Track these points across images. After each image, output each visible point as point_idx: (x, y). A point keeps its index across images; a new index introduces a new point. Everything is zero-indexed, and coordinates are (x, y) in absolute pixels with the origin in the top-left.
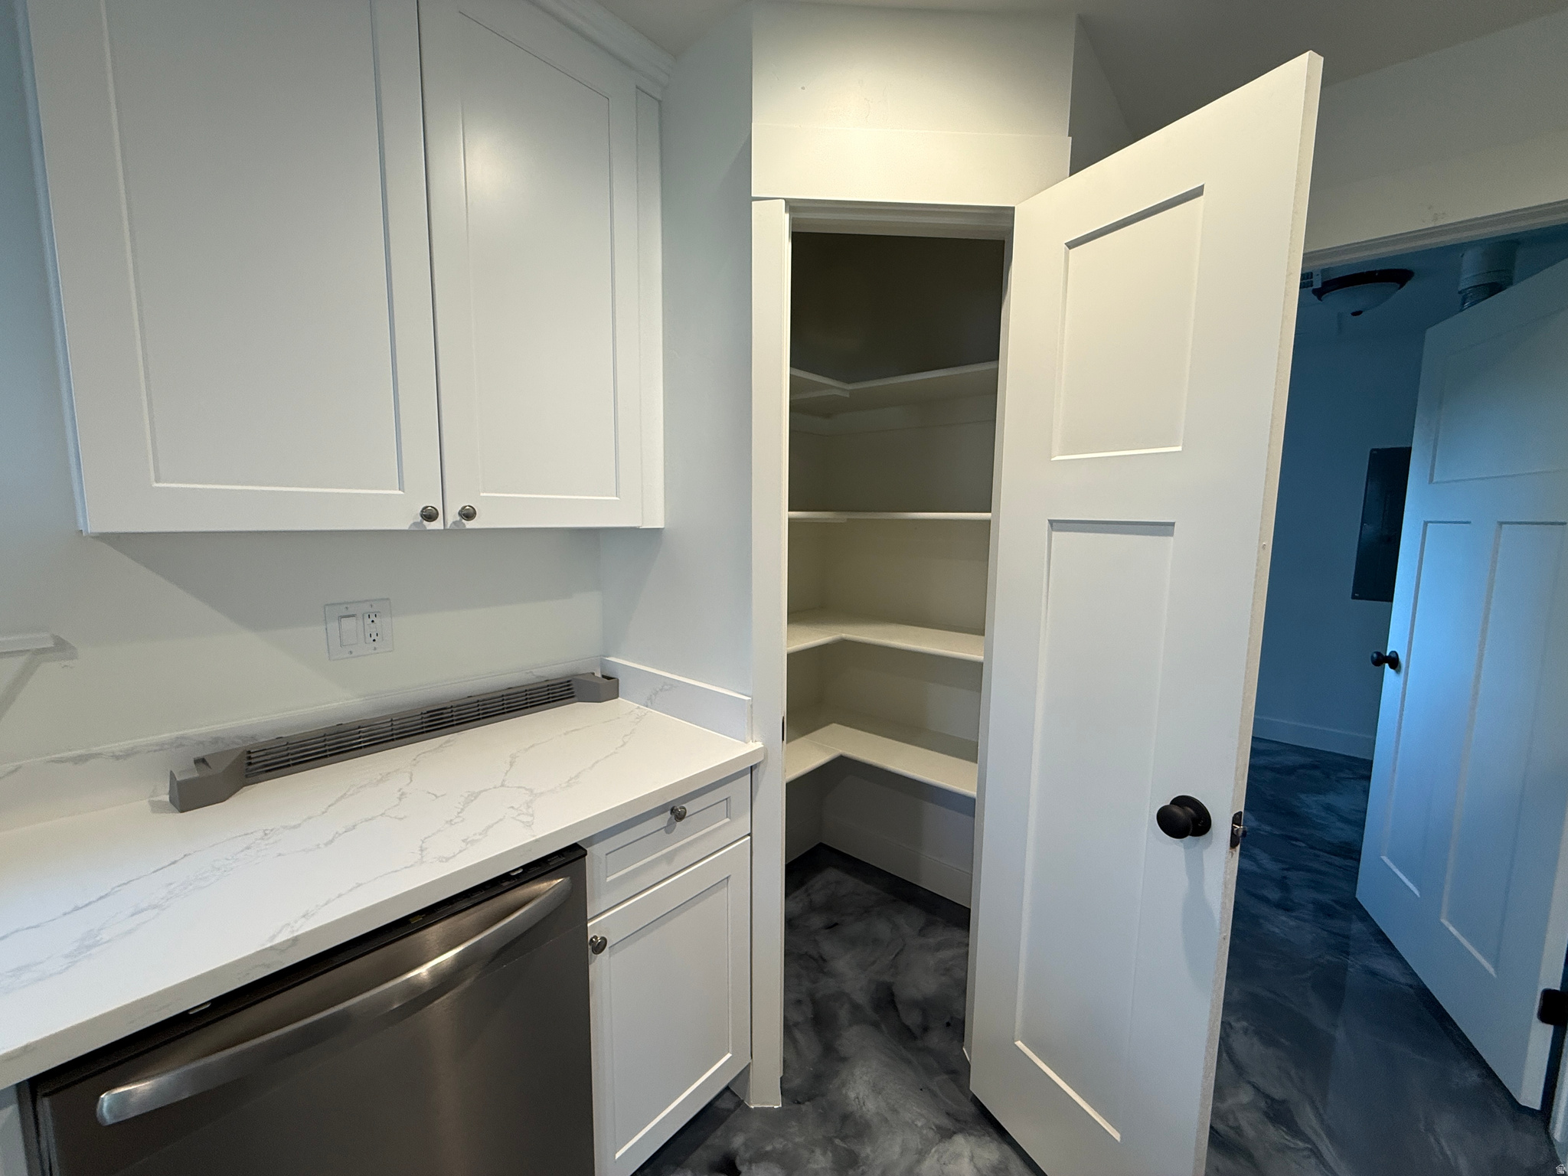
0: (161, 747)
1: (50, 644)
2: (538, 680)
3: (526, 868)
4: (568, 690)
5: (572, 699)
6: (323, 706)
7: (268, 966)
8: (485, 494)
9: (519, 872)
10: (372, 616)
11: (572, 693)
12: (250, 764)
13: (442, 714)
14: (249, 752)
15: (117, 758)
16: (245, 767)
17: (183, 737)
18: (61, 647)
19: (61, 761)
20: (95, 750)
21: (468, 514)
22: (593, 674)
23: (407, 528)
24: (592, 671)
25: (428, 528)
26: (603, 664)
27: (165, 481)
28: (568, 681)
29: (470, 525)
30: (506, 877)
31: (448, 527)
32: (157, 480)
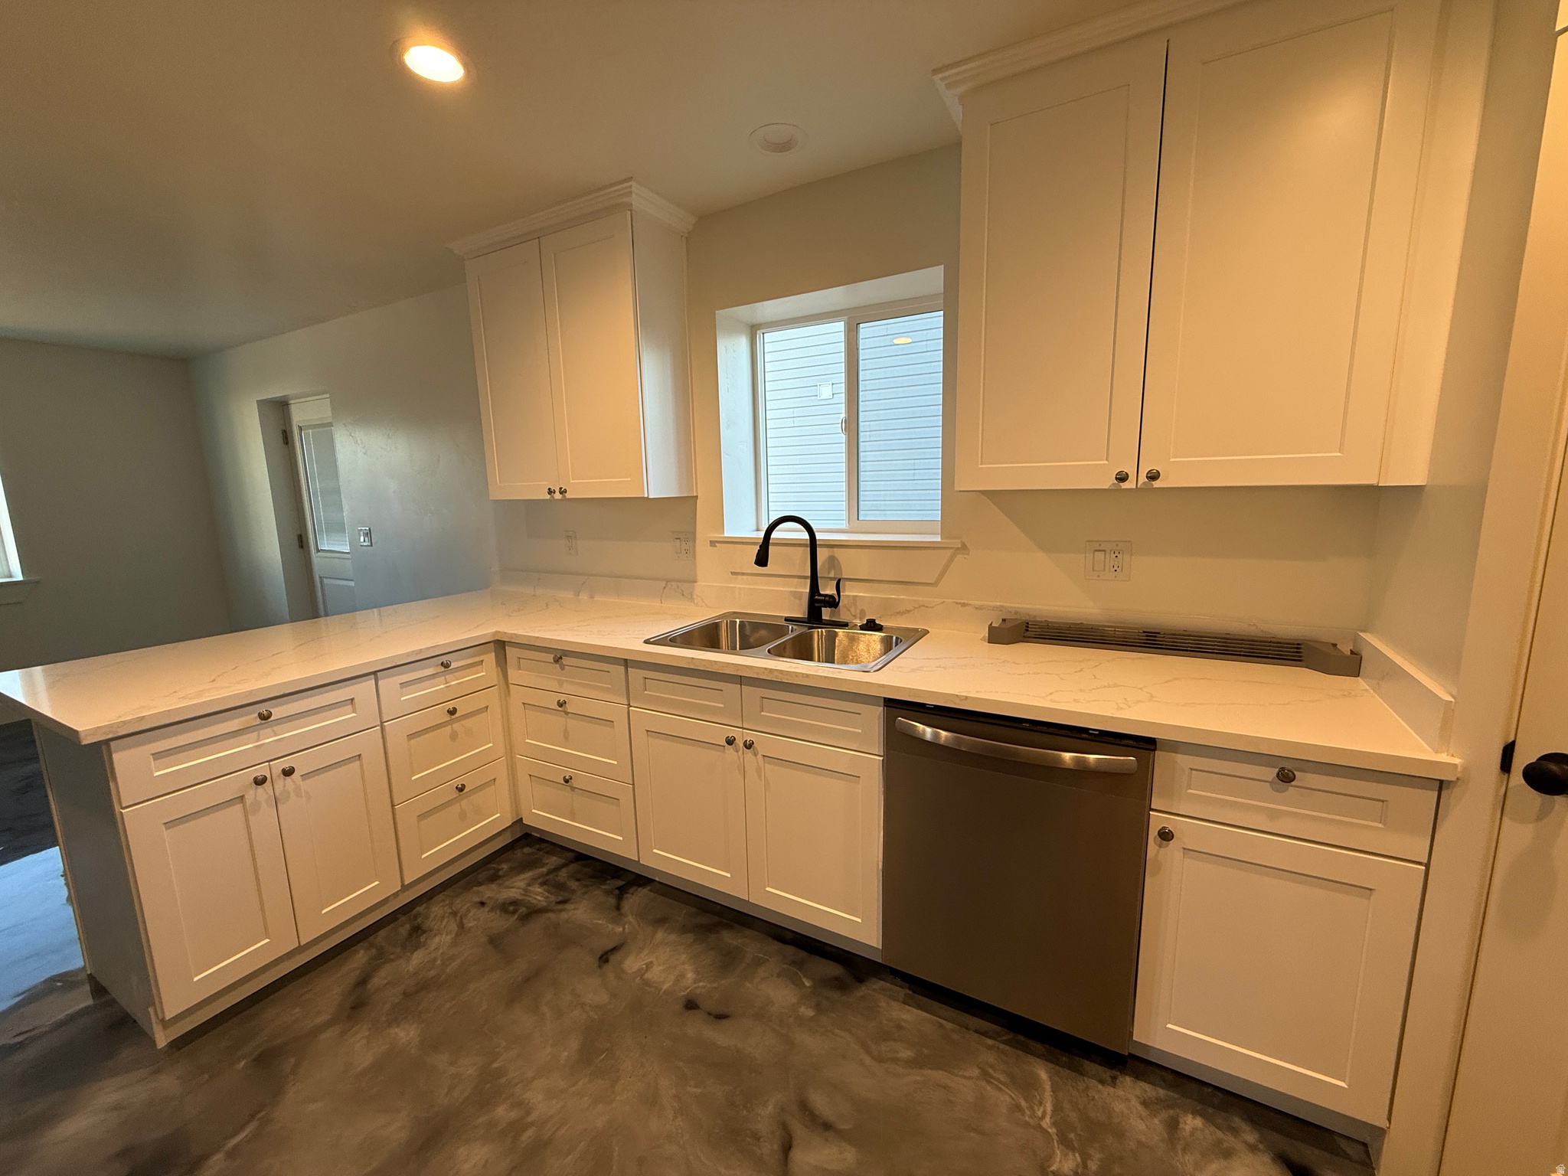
0: (994, 608)
1: (960, 546)
2: (1263, 635)
3: (1104, 734)
4: (1297, 652)
5: (1299, 663)
6: (1056, 608)
7: (955, 703)
8: (1174, 460)
9: (1097, 733)
10: (1117, 553)
11: (1300, 657)
12: (1027, 630)
13: (1156, 637)
14: (1028, 623)
15: (976, 608)
16: (1023, 631)
17: (1003, 606)
18: (964, 548)
19: (957, 603)
20: (970, 602)
21: (1153, 476)
22: (1335, 645)
23: (1107, 488)
24: (1333, 642)
25: (1123, 487)
26: (1356, 639)
27: (985, 464)
28: (1298, 644)
29: (1157, 484)
30: (1085, 730)
31: (1138, 486)
32: (981, 464)
